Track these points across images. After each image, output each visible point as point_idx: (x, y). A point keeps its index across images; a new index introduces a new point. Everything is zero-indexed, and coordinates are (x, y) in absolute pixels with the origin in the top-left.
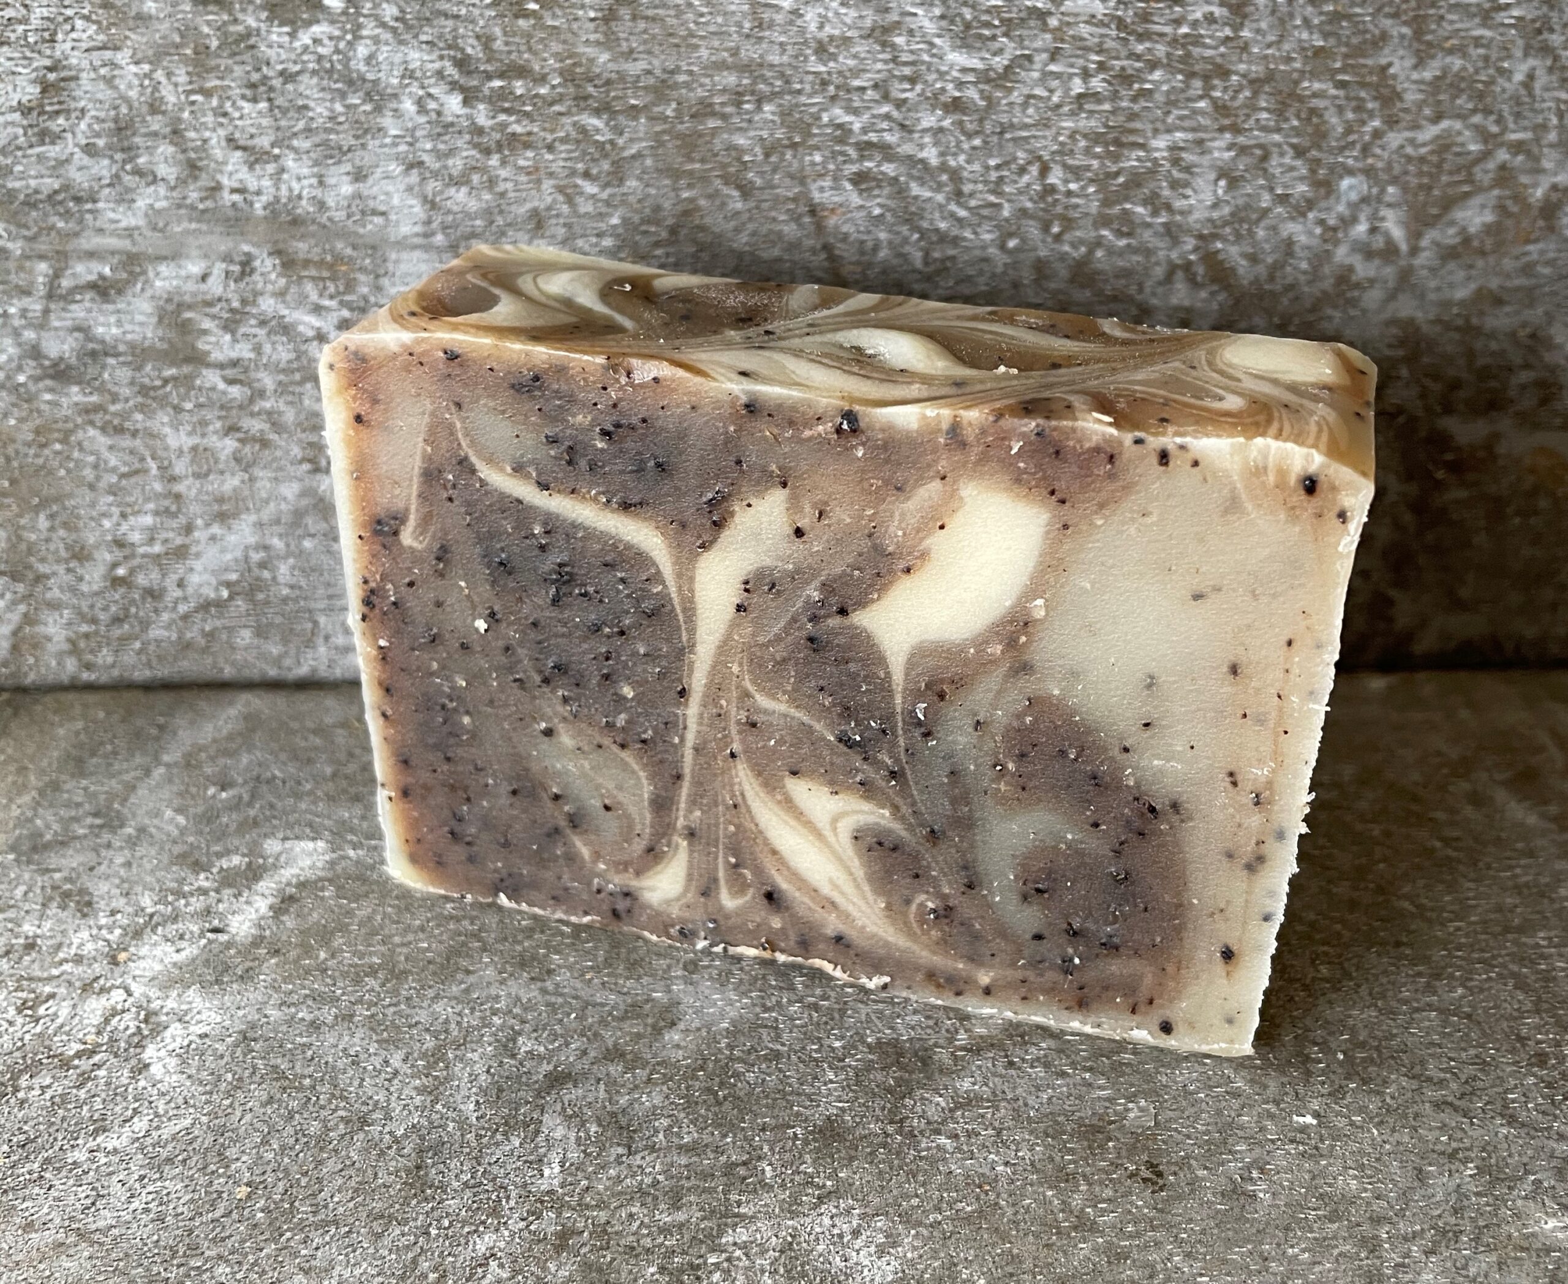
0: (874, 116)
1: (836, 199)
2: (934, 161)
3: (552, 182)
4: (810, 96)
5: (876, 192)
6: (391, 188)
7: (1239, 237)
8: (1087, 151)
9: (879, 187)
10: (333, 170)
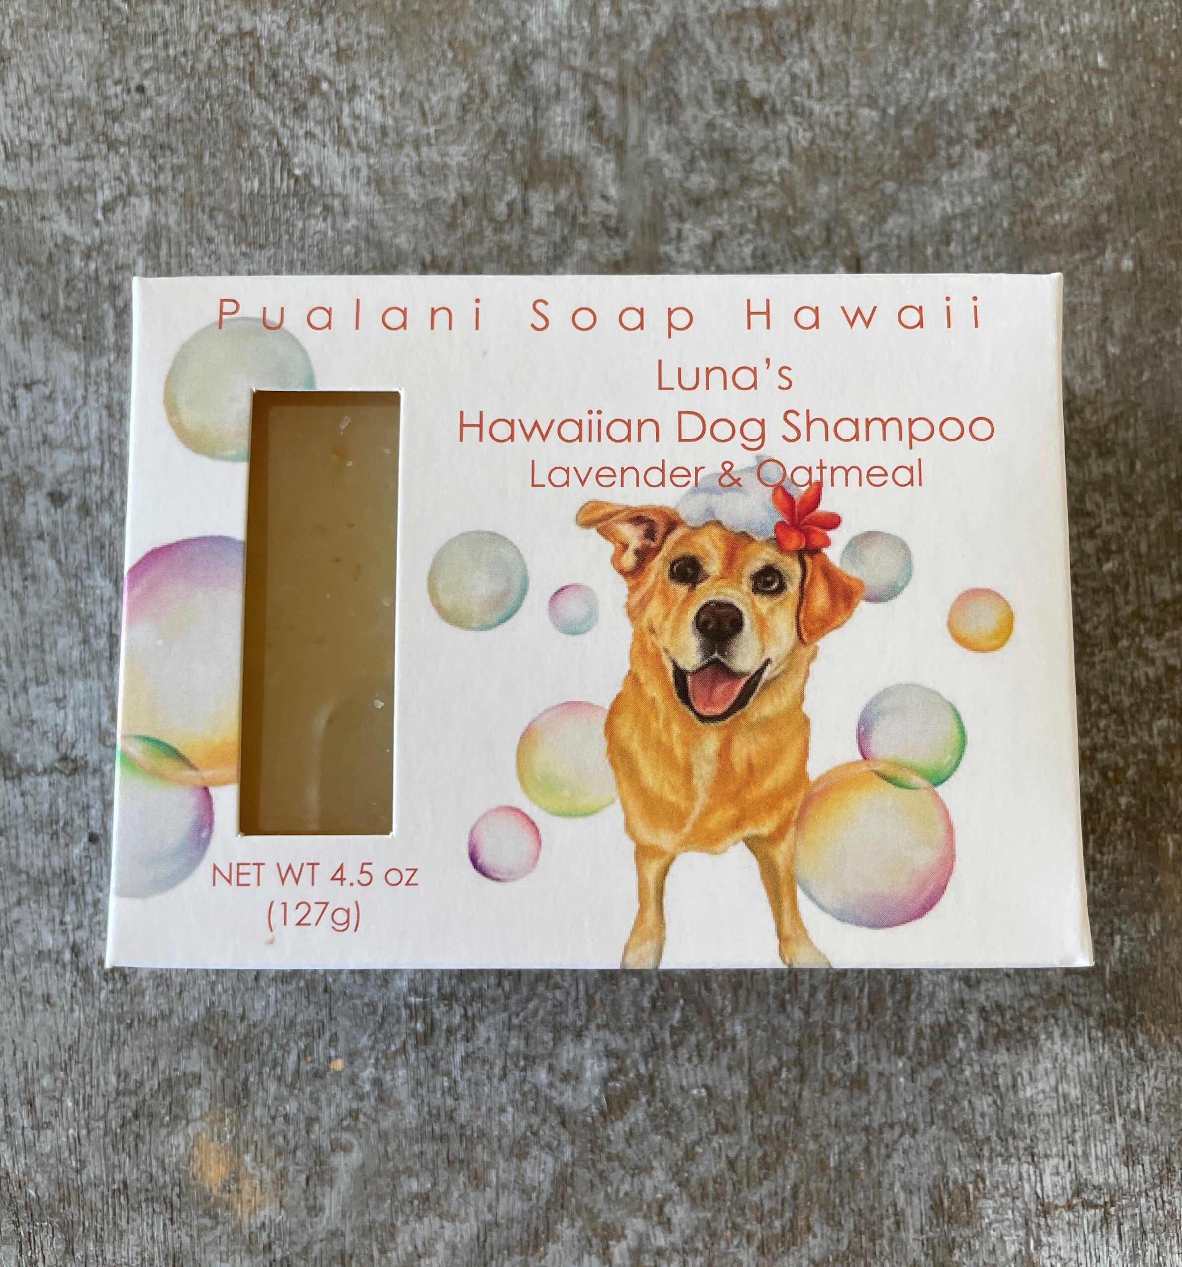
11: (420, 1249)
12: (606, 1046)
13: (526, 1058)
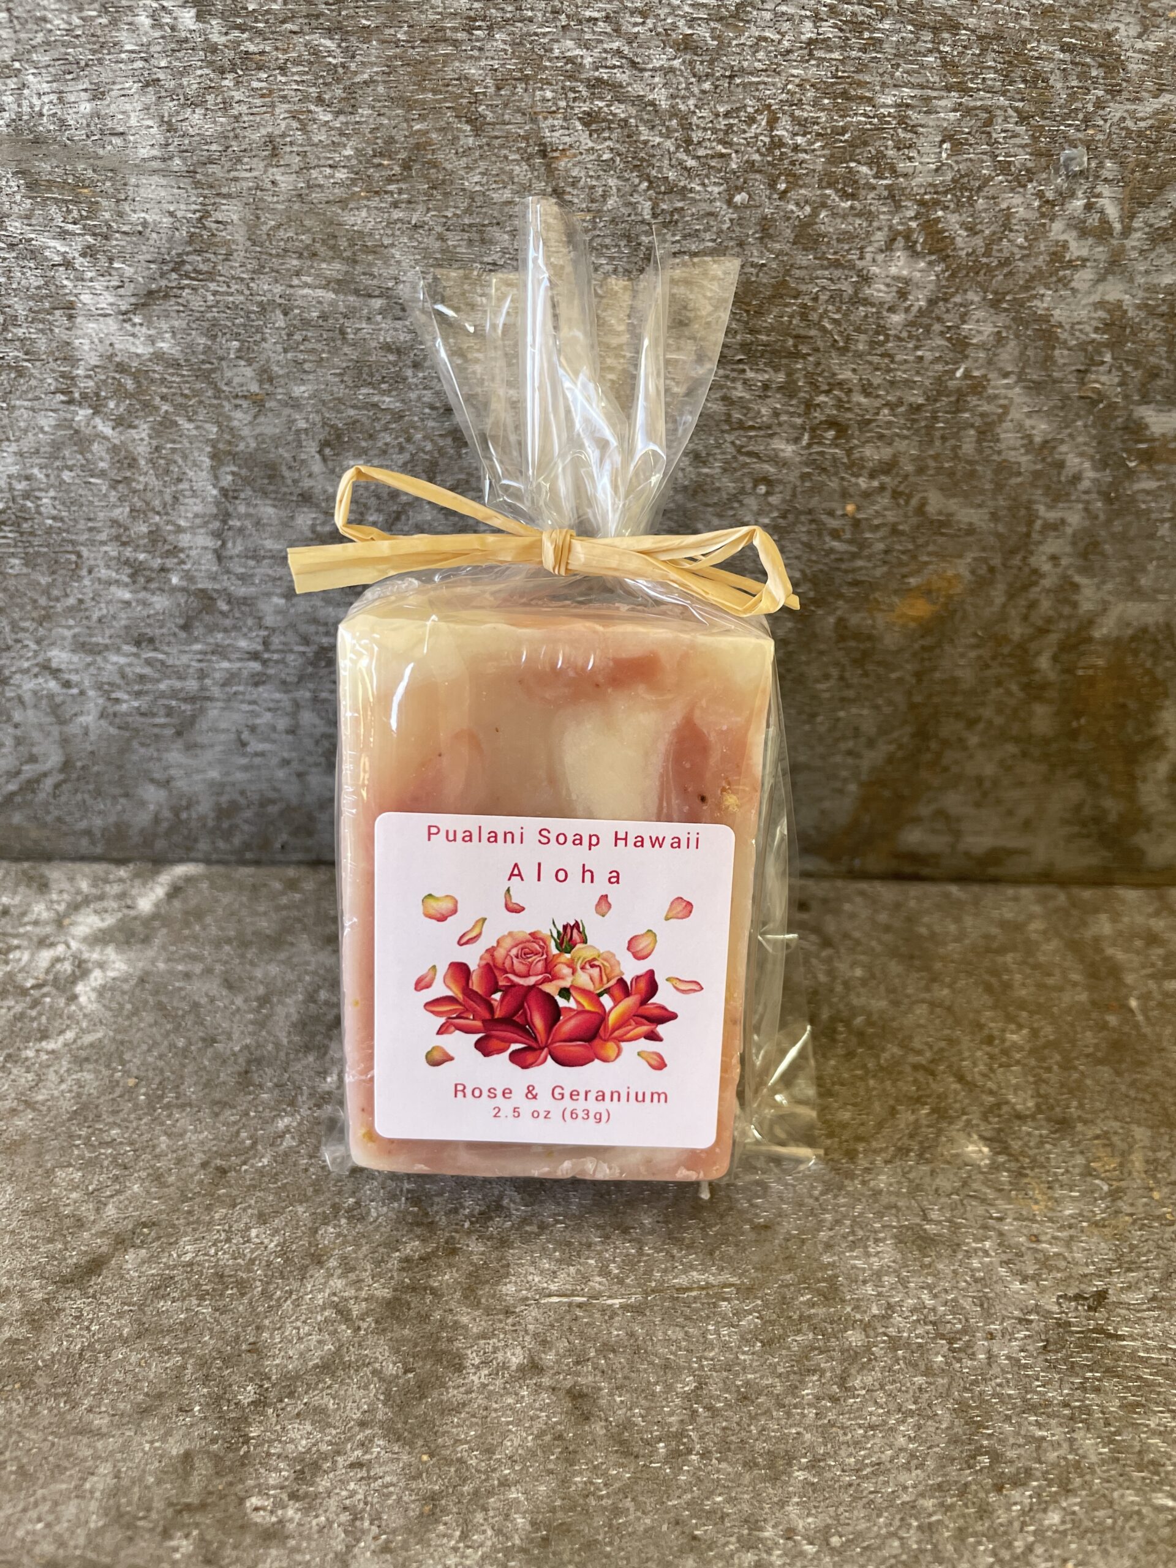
0: (605, 51)
1: (567, 139)
2: (664, 105)
3: (286, 106)
4: (542, 26)
5: (606, 134)
6: (128, 107)
7: (959, 205)
8: (815, 103)
9: (609, 128)
10: (72, 86)
11: (1025, 442)
12: (882, 251)
13: (878, 333)
